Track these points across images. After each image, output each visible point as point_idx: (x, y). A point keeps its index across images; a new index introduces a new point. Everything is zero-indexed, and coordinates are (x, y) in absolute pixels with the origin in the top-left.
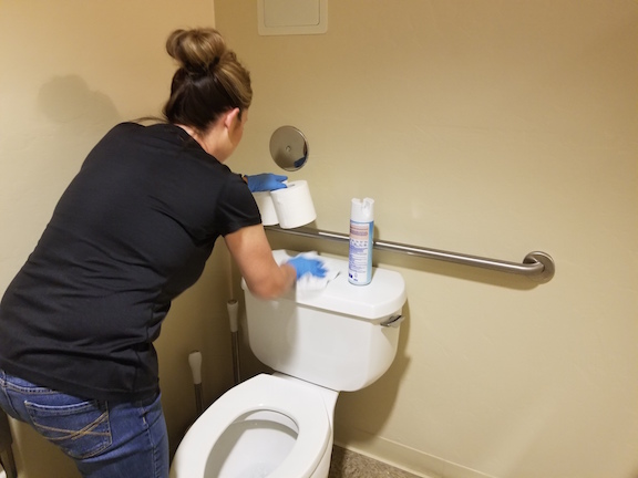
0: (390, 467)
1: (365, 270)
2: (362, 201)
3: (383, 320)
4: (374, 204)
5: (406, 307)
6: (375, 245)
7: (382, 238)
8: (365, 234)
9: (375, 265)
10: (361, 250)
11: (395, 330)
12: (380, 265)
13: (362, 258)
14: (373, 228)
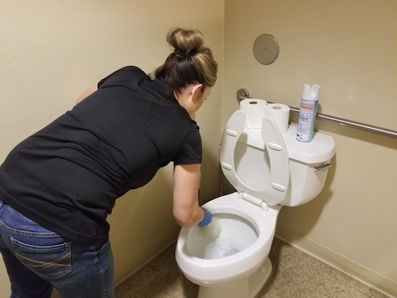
0: (311, 256)
1: (308, 132)
2: (311, 86)
3: (316, 165)
4: (319, 89)
5: (334, 159)
6: (317, 116)
7: (323, 113)
8: (311, 108)
9: (315, 130)
10: (307, 119)
11: (325, 173)
12: (320, 131)
13: (307, 124)
14: (317, 105)
